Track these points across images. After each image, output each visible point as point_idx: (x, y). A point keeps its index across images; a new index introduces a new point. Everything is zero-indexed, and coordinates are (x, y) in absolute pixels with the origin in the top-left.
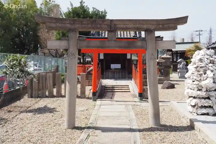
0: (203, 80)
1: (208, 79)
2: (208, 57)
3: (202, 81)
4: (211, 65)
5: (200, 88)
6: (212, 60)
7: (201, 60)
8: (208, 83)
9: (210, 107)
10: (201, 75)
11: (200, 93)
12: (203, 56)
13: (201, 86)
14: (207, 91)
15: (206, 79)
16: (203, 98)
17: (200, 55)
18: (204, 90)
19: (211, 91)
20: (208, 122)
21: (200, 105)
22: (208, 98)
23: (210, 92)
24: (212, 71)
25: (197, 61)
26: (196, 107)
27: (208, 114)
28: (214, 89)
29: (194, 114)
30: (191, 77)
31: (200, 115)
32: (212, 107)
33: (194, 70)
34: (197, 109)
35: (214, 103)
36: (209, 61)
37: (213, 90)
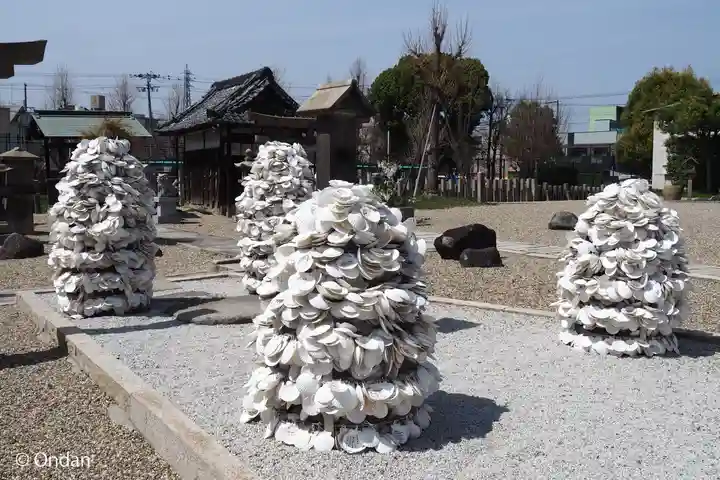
0: (98, 222)
1: (110, 218)
2: (111, 158)
3: (92, 224)
4: (117, 179)
5: (88, 244)
6: (122, 168)
7: (91, 167)
8: (108, 229)
9: (118, 293)
10: (91, 208)
11: (90, 258)
12: (97, 156)
13: (91, 238)
14: (107, 250)
15: (105, 218)
16: (98, 270)
17: (90, 151)
18: (99, 248)
19: (118, 250)
20: (104, 331)
21: (89, 290)
22: (112, 270)
23: (117, 253)
24: (120, 197)
25: (80, 169)
26: (81, 296)
27: (110, 312)
28: (126, 245)
29: (74, 316)
30: (66, 215)
31: (92, 317)
32: (123, 292)
33: (72, 193)
34: (83, 300)
35: (127, 281)
36: (113, 170)
37: (123, 248)
